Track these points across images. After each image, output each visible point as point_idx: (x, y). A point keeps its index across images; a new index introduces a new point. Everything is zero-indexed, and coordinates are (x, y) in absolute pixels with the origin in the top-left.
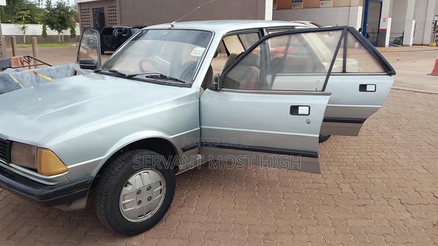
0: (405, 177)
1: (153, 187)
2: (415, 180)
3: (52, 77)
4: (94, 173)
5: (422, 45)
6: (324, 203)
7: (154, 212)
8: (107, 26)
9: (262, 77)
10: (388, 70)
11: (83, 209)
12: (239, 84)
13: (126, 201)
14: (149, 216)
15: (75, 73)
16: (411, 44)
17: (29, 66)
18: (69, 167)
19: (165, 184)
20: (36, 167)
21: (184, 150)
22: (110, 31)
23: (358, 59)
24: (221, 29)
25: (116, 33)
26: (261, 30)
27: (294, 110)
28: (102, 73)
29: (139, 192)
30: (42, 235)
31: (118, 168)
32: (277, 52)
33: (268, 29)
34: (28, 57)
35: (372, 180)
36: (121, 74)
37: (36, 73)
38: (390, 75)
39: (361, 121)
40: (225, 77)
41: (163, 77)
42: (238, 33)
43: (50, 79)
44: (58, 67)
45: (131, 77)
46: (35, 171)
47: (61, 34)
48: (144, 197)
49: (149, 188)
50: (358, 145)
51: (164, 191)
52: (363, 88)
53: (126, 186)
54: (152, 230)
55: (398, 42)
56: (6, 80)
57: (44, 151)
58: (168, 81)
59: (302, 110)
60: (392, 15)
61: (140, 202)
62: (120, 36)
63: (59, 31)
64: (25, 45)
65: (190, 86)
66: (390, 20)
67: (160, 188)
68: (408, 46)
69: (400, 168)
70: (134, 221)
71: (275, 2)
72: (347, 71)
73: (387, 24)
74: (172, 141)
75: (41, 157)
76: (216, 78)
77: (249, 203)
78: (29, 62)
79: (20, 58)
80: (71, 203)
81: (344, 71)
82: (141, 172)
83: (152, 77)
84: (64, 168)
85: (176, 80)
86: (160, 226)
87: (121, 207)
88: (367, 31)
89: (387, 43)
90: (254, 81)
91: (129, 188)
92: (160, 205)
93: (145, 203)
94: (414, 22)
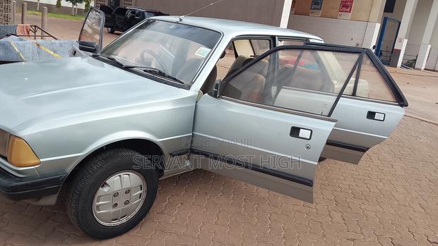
0: (400, 214)
1: (132, 191)
2: (411, 219)
3: (55, 52)
4: (69, 169)
5: (434, 71)
6: (312, 231)
7: (130, 217)
8: (122, 6)
9: (267, 87)
10: (400, 100)
11: (51, 206)
12: (241, 93)
13: (100, 203)
14: (124, 220)
15: (75, 53)
16: (423, 68)
17: (35, 36)
18: (41, 160)
19: (146, 189)
20: (6, 155)
21: (172, 155)
22: (123, 11)
23: (370, 81)
24: (231, 30)
25: (129, 14)
26: (273, 37)
27: (295, 131)
28: (99, 59)
29: (116, 195)
30: (8, 223)
31: (97, 166)
32: (287, 62)
33: (281, 38)
34: (35, 26)
35: (366, 212)
36: (118, 63)
37: (38, 45)
38: (402, 106)
39: (364, 150)
40: (227, 83)
41: (161, 74)
42: (250, 38)
43: (52, 53)
44: (62, 42)
45: (128, 69)
46: (5, 158)
47: (75, 7)
48: (120, 201)
49: (128, 191)
50: (356, 171)
51: (144, 196)
52: (371, 115)
53: (103, 186)
54: (125, 236)
55: (410, 64)
56: (7, 47)
57: (16, 139)
58: (166, 80)
59: (303, 133)
60: (409, 36)
61: (116, 205)
62: (132, 18)
63: (74, 4)
64: (37, 13)
65: (188, 88)
66: (405, 42)
67: (140, 192)
68: (420, 70)
69: (396, 203)
70: (107, 224)
71: (294, 2)
72: (357, 94)
73: (402, 45)
74: (160, 145)
75: (13, 145)
76: (217, 85)
77: (233, 219)
78: (35, 32)
79: (27, 27)
80: (39, 198)
81: (354, 94)
82: (121, 174)
83: (150, 72)
84: (37, 161)
85: (175, 79)
86: (133, 233)
87: (94, 208)
88: (381, 49)
89: (399, 64)
90: (257, 90)
91: (106, 189)
92: (137, 210)
93: (121, 207)
94: (429, 46)
